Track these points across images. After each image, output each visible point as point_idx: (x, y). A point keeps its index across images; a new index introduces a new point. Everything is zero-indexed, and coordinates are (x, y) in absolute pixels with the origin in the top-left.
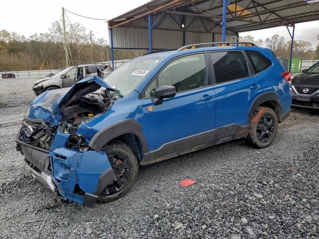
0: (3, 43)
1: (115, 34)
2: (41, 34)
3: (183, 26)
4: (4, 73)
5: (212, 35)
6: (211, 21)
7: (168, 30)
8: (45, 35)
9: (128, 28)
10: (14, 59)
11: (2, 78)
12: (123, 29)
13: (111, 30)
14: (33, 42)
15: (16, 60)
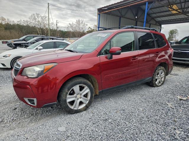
0: (1, 24)
1: (101, 18)
2: (24, 21)
3: (136, 17)
4: (3, 41)
5: (149, 25)
6: (150, 16)
7: (128, 19)
8: (26, 21)
9: (108, 15)
10: (8, 33)
11: (2, 43)
12: (106, 15)
13: (99, 14)
14: (18, 24)
15: (9, 34)
